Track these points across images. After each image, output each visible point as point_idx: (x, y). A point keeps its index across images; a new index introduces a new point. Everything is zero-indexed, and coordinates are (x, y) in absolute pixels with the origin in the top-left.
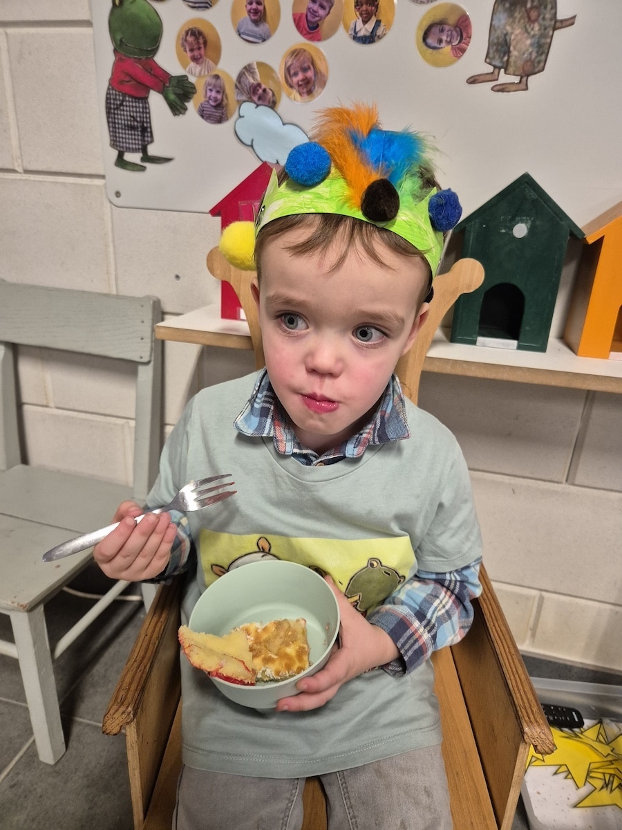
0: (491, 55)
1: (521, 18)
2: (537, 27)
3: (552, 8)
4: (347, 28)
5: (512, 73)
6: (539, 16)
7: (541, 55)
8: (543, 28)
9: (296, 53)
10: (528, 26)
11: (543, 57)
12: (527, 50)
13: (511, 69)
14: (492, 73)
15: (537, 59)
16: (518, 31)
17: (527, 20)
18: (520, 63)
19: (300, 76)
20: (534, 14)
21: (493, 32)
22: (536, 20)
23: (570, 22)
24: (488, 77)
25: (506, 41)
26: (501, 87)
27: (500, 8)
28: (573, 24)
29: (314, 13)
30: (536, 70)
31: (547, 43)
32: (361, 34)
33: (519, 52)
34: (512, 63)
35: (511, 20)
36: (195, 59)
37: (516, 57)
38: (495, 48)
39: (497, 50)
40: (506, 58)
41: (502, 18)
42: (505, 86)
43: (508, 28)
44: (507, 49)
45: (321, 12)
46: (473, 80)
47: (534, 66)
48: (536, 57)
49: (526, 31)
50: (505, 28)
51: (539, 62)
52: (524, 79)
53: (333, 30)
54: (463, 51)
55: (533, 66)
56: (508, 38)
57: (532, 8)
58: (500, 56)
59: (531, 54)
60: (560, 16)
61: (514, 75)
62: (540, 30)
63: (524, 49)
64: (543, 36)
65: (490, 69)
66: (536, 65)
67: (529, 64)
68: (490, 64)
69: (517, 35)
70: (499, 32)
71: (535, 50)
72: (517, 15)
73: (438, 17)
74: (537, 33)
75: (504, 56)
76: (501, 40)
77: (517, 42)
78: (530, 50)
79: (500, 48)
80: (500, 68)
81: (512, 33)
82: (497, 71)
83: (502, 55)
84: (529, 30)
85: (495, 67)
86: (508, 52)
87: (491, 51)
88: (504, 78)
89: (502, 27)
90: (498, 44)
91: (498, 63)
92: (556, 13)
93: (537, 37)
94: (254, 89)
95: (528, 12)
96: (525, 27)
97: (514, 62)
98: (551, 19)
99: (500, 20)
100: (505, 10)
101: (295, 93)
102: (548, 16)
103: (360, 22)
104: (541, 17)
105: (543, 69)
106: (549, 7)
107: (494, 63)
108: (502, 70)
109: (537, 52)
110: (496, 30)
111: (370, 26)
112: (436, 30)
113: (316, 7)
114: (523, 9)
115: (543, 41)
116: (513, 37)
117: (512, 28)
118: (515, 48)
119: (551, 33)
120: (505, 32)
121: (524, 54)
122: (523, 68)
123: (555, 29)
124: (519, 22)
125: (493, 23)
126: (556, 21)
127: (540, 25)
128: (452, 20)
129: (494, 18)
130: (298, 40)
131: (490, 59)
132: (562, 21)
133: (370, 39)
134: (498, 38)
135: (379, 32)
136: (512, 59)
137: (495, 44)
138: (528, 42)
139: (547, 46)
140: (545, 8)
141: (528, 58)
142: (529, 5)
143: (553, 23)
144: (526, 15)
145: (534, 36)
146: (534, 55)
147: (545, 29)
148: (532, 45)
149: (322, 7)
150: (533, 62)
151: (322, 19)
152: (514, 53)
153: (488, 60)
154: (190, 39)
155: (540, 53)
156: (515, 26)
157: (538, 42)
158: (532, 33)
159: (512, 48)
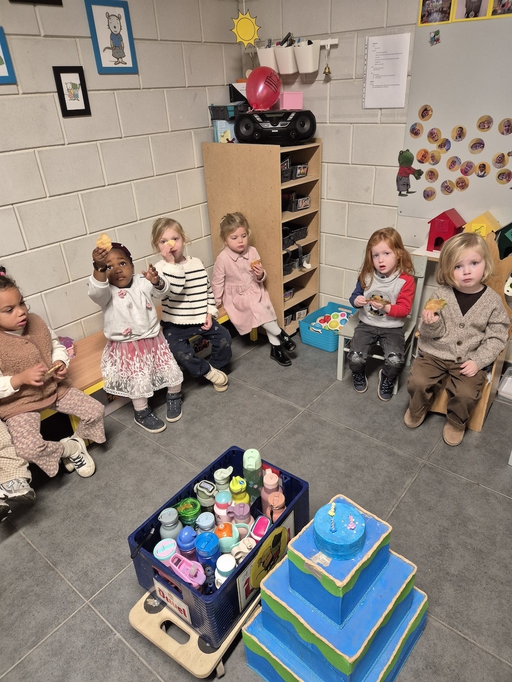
4: (476, 173)
9: (460, 178)
19: (461, 184)
29: (467, 169)
32: (480, 175)
36: (430, 178)
45: (469, 169)
53: (472, 173)
54: (510, 181)
73: (503, 172)
94: (447, 187)
101: (459, 189)
103: (480, 172)
111: (483, 173)
112: (501, 175)
113: (467, 168)
128: (507, 173)
130: (461, 175)
133: (482, 176)
135: (485, 175)
149: (469, 168)
151: (469, 170)
154: (430, 173)
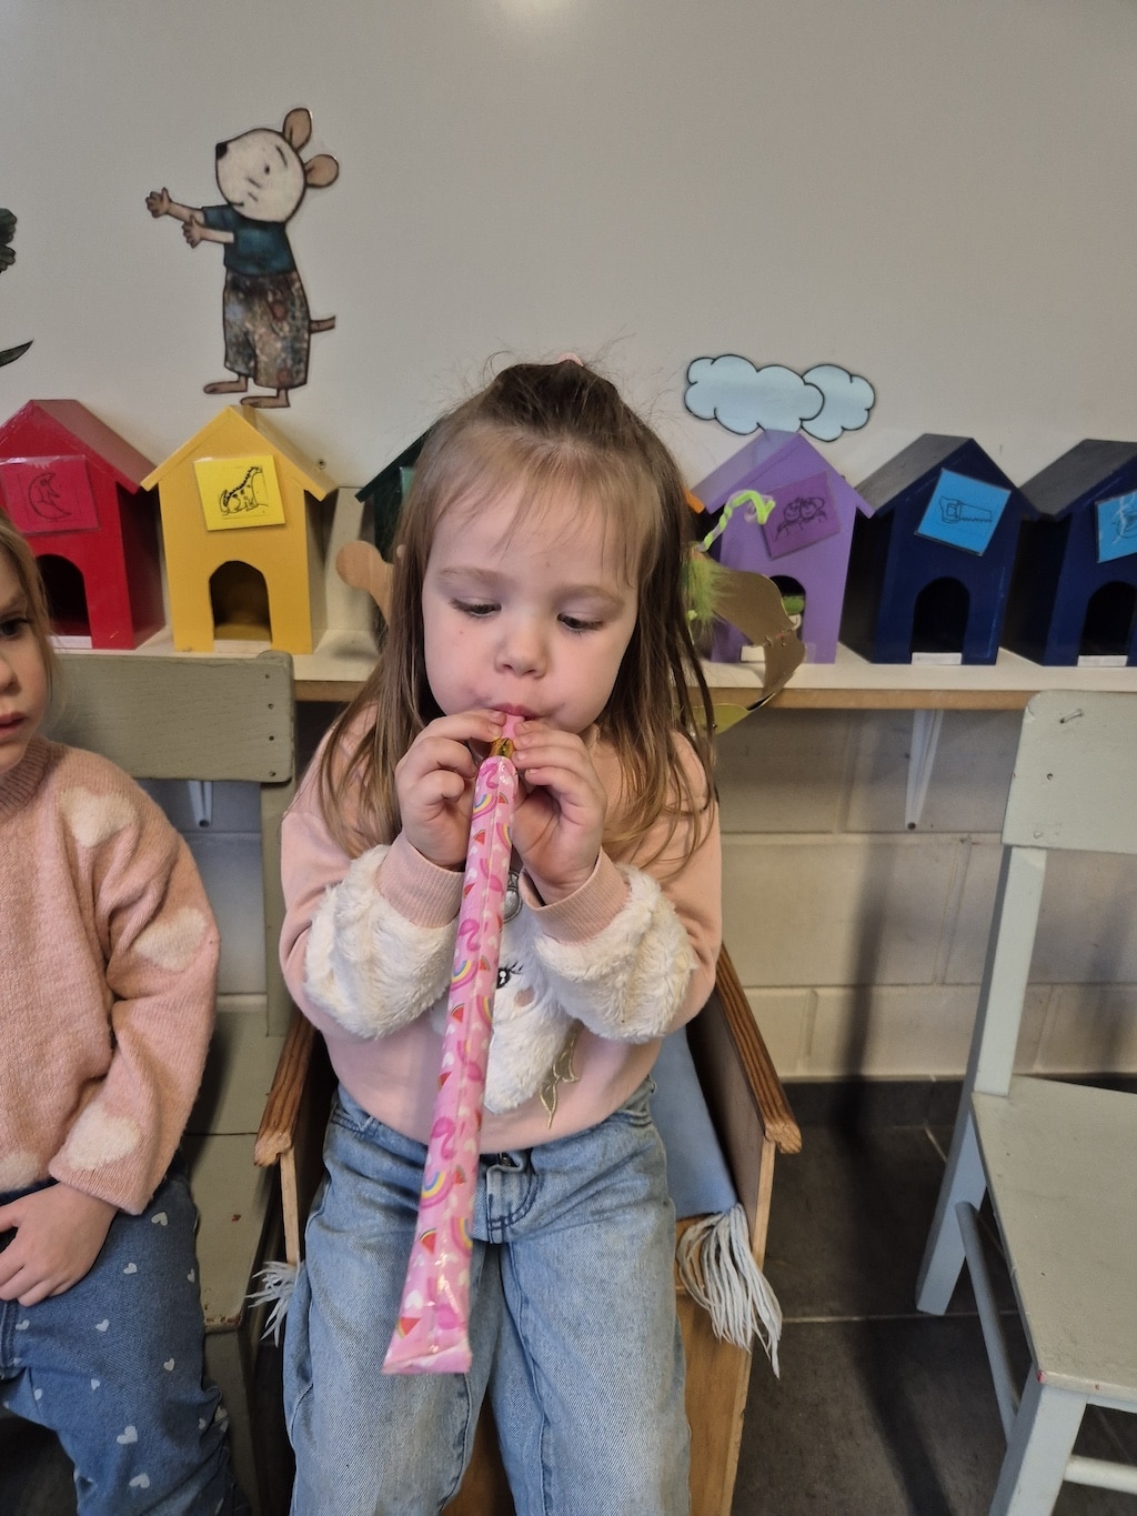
0: (231, 357)
1: (263, 313)
2: (286, 328)
3: (302, 305)
5: (264, 383)
6: (286, 312)
7: (300, 361)
8: (295, 329)
10: (274, 325)
11: (302, 366)
12: (279, 355)
13: (262, 379)
14: (237, 382)
15: (295, 369)
16: (262, 330)
17: (271, 317)
18: (273, 371)
20: (279, 311)
21: (228, 329)
22: (284, 318)
23: (328, 324)
24: (233, 387)
25: (248, 341)
26: (252, 401)
27: (232, 298)
28: (332, 327)
30: (296, 382)
31: (302, 349)
33: (269, 356)
34: (262, 371)
35: (250, 315)
37: (266, 363)
38: (234, 349)
39: (238, 353)
40: (252, 364)
41: (237, 312)
42: (256, 400)
43: (248, 325)
44: (250, 352)
46: (213, 389)
47: (292, 377)
48: (292, 366)
49: (274, 331)
50: (243, 325)
51: (298, 372)
52: (283, 392)
55: (293, 375)
56: (250, 339)
57: (276, 301)
58: (243, 361)
59: (284, 361)
60: (314, 317)
61: (268, 386)
62: (291, 331)
63: (274, 353)
64: (296, 339)
65: (234, 377)
66: (294, 375)
67: (285, 373)
68: (232, 369)
69: (261, 336)
70: (236, 330)
71: (290, 356)
72: (257, 309)
74: (288, 334)
75: (249, 361)
76: (240, 339)
77: (263, 345)
78: (283, 355)
79: (241, 350)
80: (247, 377)
81: (254, 332)
82: (243, 379)
83: (246, 359)
84: (277, 330)
85: (240, 374)
86: (254, 356)
87: (230, 353)
88: (254, 390)
89: (238, 323)
90: (238, 344)
91: (242, 369)
92: (308, 312)
93: (289, 340)
95: (271, 307)
96: (271, 325)
97: (265, 369)
98: (303, 319)
99: (235, 314)
100: (240, 302)
102: (298, 314)
104: (290, 314)
105: (304, 382)
106: (298, 302)
107: (237, 369)
108: (251, 380)
109: (293, 359)
110: (231, 327)
114: (264, 303)
115: (297, 345)
116: (256, 337)
117: (254, 326)
118: (262, 350)
119: (306, 336)
120: (244, 330)
121: (275, 360)
122: (278, 378)
123: (311, 332)
124: (261, 318)
125: (227, 316)
126: (311, 322)
127: (289, 324)
129: (227, 310)
131: (230, 362)
132: (318, 322)
134: (236, 337)
136: (261, 366)
137: (233, 344)
138: (279, 345)
139: (304, 353)
140: (293, 304)
141: (283, 366)
142: (270, 298)
143: (306, 323)
144: (268, 310)
145: (284, 338)
146: (289, 362)
147: (298, 330)
148: (284, 349)
150: (290, 372)
152: (263, 358)
153: (228, 365)
155: (297, 361)
156: (257, 324)
157: (292, 347)
158: (281, 334)
159: (258, 352)
